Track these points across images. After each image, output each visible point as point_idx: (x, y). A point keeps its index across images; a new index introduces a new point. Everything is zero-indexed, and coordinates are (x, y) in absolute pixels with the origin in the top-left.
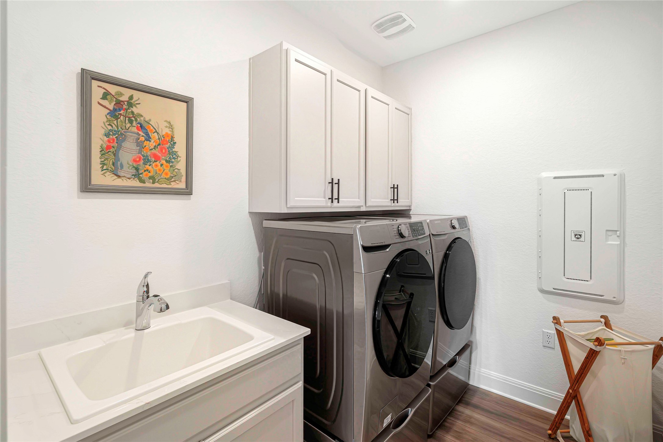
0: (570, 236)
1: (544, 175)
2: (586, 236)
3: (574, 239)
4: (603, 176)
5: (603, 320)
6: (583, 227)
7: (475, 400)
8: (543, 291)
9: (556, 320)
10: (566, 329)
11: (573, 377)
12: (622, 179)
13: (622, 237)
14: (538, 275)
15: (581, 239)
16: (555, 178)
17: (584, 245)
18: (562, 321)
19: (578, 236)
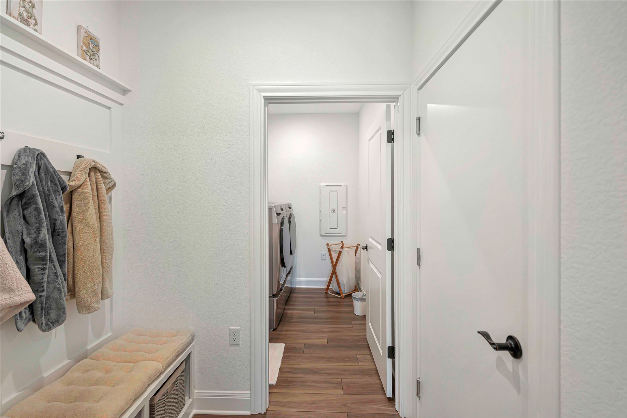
0: (331, 211)
1: (322, 184)
2: (336, 211)
3: (332, 212)
4: (341, 186)
5: (341, 243)
6: (335, 207)
7: (296, 291)
8: (322, 236)
9: (328, 245)
10: (330, 247)
11: (334, 265)
12: (347, 187)
13: (347, 210)
14: (320, 228)
15: (335, 212)
16: (326, 186)
17: (335, 214)
18: (330, 245)
19: (334, 210)
